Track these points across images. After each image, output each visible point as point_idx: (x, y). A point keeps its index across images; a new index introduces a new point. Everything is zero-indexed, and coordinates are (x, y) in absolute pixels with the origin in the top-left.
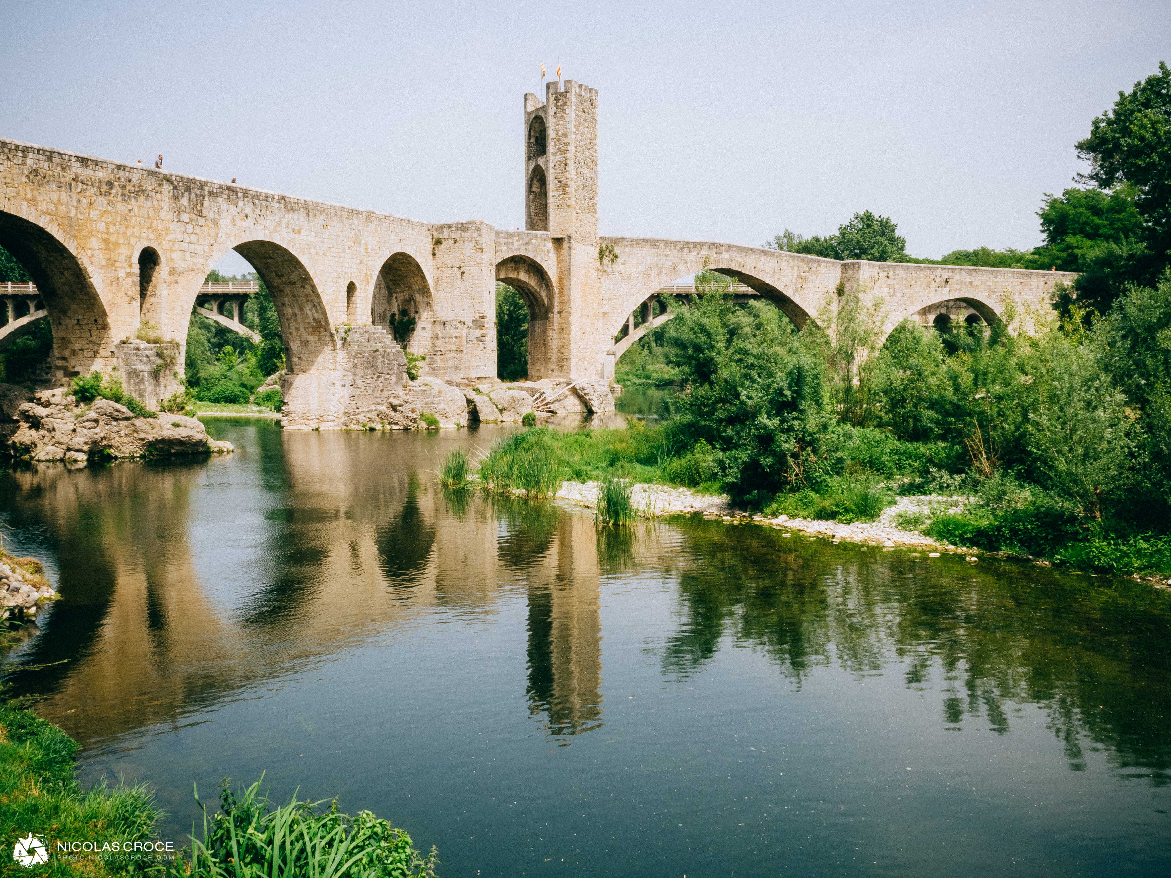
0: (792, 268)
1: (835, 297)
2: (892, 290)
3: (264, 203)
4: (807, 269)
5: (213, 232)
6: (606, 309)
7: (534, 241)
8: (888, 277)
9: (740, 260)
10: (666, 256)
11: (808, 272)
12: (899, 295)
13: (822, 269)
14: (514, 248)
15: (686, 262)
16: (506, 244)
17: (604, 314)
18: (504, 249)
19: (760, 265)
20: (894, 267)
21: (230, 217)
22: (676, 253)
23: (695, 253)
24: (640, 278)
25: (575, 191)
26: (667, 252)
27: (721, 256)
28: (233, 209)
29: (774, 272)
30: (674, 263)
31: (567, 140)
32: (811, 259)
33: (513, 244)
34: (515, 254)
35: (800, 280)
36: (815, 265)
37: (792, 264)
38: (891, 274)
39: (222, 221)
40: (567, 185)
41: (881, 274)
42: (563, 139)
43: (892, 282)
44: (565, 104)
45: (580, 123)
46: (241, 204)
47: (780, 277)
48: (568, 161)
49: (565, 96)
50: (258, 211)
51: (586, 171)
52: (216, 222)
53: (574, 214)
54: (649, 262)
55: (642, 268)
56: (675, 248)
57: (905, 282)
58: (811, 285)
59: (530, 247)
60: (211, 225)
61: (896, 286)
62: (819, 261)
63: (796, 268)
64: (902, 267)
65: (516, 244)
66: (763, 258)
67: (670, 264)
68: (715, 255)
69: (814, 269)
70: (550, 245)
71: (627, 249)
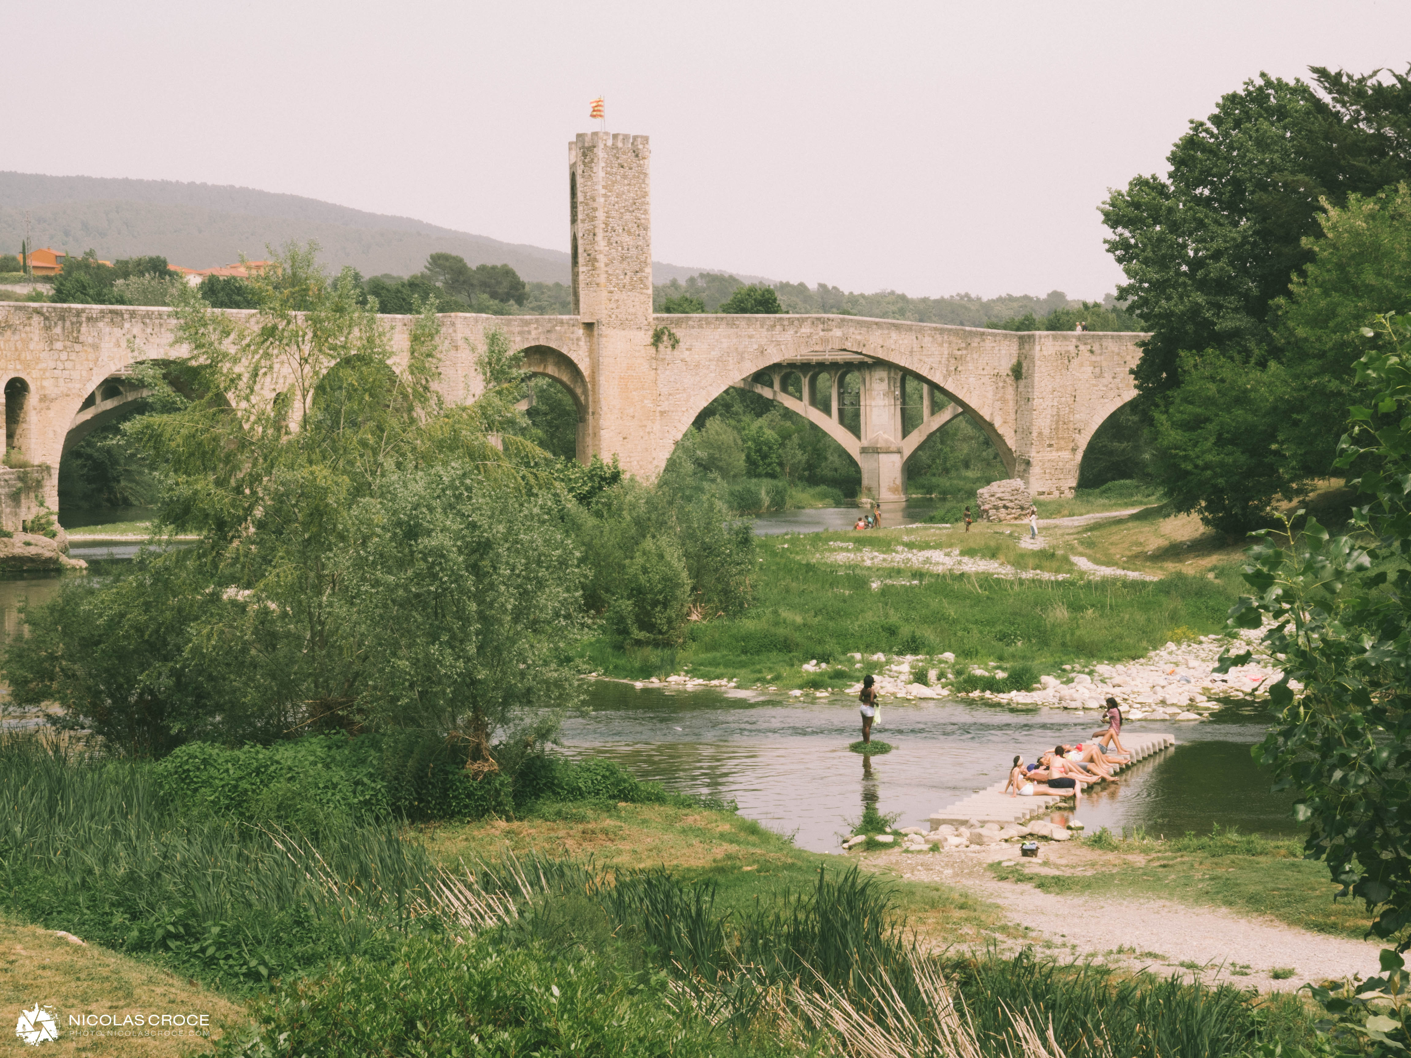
0: (941, 345)
1: (1010, 381)
2: (1097, 370)
3: (157, 321)
4: (964, 345)
5: (92, 356)
6: (665, 406)
7: (558, 328)
8: (1092, 352)
9: (859, 337)
10: (750, 337)
11: (966, 348)
12: (1108, 376)
13: (988, 343)
14: (531, 337)
15: (778, 344)
16: (520, 333)
17: (662, 413)
18: (518, 339)
19: (890, 343)
20: (1100, 338)
21: (114, 340)
22: (764, 332)
23: (791, 332)
24: (713, 367)
25: (607, 265)
26: (751, 331)
27: (831, 333)
28: (117, 332)
29: (911, 352)
30: (760, 346)
31: (595, 205)
32: (970, 332)
33: (529, 332)
34: (533, 344)
35: (953, 361)
36: (977, 340)
37: (940, 339)
38: (1096, 347)
39: (103, 345)
40: (595, 260)
41: (1082, 347)
42: (590, 202)
43: (1098, 359)
44: (592, 161)
45: (614, 182)
46: (127, 325)
47: (923, 358)
48: (597, 231)
49: (592, 151)
50: (149, 330)
51: (626, 239)
52: (96, 347)
53: (605, 294)
54: (725, 345)
55: (715, 354)
56: (762, 327)
57: (1116, 358)
58: (971, 366)
59: (553, 336)
60: (90, 350)
61: (1104, 364)
62: (983, 334)
63: (946, 345)
64: (1112, 337)
65: (534, 332)
66: (894, 335)
67: (756, 347)
68: (822, 333)
69: (974, 345)
70: (580, 332)
71: (693, 331)
